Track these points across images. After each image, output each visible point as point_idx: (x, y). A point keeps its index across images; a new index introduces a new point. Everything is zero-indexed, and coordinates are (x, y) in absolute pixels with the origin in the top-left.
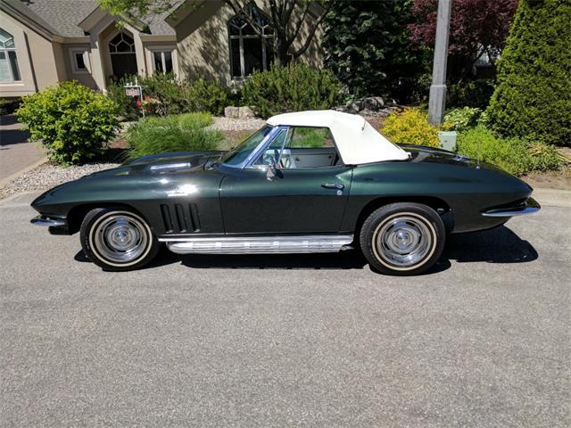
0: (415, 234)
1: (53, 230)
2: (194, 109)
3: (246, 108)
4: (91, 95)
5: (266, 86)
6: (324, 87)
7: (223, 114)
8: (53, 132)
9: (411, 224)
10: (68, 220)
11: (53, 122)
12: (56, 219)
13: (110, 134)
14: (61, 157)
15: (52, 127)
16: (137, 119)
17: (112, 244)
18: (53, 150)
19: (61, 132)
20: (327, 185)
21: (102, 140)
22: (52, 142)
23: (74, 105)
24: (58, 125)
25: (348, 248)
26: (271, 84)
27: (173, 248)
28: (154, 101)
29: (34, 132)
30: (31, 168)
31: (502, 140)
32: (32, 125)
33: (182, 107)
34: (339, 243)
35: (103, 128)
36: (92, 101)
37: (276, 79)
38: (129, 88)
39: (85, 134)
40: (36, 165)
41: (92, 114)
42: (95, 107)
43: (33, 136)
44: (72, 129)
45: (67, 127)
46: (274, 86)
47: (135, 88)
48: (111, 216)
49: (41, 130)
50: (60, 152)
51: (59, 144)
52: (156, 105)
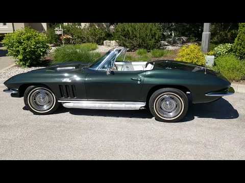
0: (174, 103)
1: (13, 95)
2: (89, 41)
3: (114, 41)
4: (37, 34)
5: (124, 30)
6: (153, 32)
7: (103, 44)
8: (18, 51)
9: (172, 98)
10: (19, 91)
11: (18, 47)
12: (14, 90)
13: (45, 53)
14: (21, 63)
15: (18, 49)
16: (59, 46)
17: (38, 103)
18: (17, 60)
19: (21, 51)
20: (133, 79)
21: (41, 55)
22: (17, 56)
23: (28, 39)
24: (20, 48)
25: (143, 108)
26: (126, 30)
27: (64, 105)
28: (69, 37)
29: (10, 52)
30: (8, 68)
31: (239, 61)
32: (8, 48)
33: (83, 40)
34: (139, 105)
35: (41, 49)
36: (37, 37)
37: (129, 27)
38: (57, 30)
39: (33, 52)
40: (10, 67)
41: (37, 43)
42: (38, 39)
43: (9, 53)
44: (27, 50)
45: (24, 49)
46: (128, 31)
47: (60, 30)
48: (38, 89)
49: (13, 50)
50: (21, 60)
51: (20, 57)
52: (70, 38)
